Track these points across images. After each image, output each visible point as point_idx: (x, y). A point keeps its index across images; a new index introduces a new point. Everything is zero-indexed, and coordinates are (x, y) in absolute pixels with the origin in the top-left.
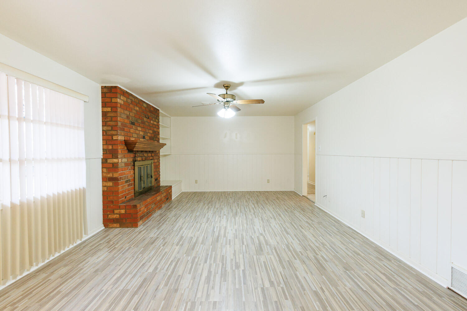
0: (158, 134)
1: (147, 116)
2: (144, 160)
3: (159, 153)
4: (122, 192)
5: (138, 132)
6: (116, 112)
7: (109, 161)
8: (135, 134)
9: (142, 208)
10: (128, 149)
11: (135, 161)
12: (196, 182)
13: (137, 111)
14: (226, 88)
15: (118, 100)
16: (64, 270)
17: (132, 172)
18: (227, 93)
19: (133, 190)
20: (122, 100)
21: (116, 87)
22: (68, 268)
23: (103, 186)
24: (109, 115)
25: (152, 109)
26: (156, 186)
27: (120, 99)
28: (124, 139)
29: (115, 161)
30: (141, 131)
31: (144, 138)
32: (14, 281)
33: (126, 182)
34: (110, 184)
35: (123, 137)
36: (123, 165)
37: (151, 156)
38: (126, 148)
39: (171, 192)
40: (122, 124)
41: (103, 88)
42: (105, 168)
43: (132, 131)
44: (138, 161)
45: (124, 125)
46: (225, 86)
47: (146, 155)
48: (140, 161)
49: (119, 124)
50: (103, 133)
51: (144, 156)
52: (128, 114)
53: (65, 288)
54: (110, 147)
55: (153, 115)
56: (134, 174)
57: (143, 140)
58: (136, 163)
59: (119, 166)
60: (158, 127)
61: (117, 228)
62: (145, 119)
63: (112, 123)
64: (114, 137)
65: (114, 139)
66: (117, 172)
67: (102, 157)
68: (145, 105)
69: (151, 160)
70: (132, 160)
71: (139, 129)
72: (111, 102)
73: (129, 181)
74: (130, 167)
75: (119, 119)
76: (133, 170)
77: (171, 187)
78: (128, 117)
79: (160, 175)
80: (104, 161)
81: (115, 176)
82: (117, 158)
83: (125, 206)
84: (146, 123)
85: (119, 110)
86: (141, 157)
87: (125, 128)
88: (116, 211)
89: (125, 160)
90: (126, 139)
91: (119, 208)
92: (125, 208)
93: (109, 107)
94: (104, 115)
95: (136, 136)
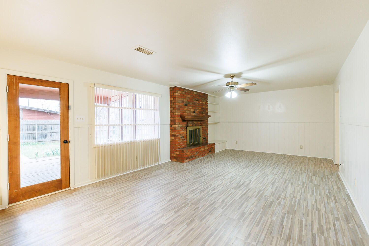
0: (207, 109)
1: (197, 100)
2: (194, 126)
3: (207, 121)
4: (179, 143)
5: (189, 110)
6: (175, 100)
7: (173, 126)
8: (188, 111)
9: (187, 152)
10: (182, 119)
11: (188, 126)
12: (237, 143)
13: (189, 98)
14: (231, 78)
15: (176, 94)
16: (146, 172)
17: (185, 132)
18: (232, 81)
19: (186, 143)
20: (179, 93)
21: (175, 87)
22: (148, 172)
23: (170, 139)
24: (173, 102)
25: (201, 95)
26: (204, 142)
27: (177, 93)
28: (180, 114)
29: (175, 126)
30: (192, 109)
31: (194, 112)
32: (132, 172)
33: (181, 138)
34: (173, 138)
35: (179, 113)
36: (179, 128)
37: (200, 123)
38: (181, 119)
39: (214, 147)
40: (178, 106)
41: (170, 88)
42: (171, 129)
43: (185, 109)
44: (190, 126)
45: (180, 106)
46: (230, 76)
47: (196, 123)
48: (191, 126)
49: (177, 106)
50: (170, 111)
51: (194, 123)
52: (183, 100)
53: (143, 178)
54: (173, 119)
55: (202, 98)
56: (187, 133)
57: (193, 114)
58: (188, 127)
59: (177, 128)
60: (206, 105)
61: (175, 161)
62: (195, 102)
63: (174, 106)
64: (174, 113)
65: (175, 114)
66: (176, 132)
67: (170, 124)
68: (195, 93)
69: (200, 126)
70: (185, 126)
71: (190, 107)
72: (173, 95)
73: (183, 137)
74: (184, 130)
75: (176, 103)
76: (186, 131)
77: (214, 144)
78: (182, 102)
79: (207, 136)
80: (171, 126)
81: (175, 134)
82: (175, 124)
83: (179, 150)
84: (196, 104)
85: (177, 99)
86: (192, 124)
87: (181, 108)
88: (175, 153)
89: (180, 126)
90: (181, 114)
91: (176, 151)
92: (179, 151)
93: (172, 98)
94: (171, 102)
95: (188, 112)
